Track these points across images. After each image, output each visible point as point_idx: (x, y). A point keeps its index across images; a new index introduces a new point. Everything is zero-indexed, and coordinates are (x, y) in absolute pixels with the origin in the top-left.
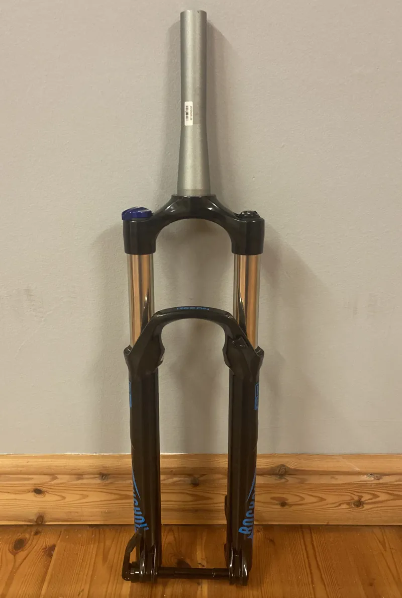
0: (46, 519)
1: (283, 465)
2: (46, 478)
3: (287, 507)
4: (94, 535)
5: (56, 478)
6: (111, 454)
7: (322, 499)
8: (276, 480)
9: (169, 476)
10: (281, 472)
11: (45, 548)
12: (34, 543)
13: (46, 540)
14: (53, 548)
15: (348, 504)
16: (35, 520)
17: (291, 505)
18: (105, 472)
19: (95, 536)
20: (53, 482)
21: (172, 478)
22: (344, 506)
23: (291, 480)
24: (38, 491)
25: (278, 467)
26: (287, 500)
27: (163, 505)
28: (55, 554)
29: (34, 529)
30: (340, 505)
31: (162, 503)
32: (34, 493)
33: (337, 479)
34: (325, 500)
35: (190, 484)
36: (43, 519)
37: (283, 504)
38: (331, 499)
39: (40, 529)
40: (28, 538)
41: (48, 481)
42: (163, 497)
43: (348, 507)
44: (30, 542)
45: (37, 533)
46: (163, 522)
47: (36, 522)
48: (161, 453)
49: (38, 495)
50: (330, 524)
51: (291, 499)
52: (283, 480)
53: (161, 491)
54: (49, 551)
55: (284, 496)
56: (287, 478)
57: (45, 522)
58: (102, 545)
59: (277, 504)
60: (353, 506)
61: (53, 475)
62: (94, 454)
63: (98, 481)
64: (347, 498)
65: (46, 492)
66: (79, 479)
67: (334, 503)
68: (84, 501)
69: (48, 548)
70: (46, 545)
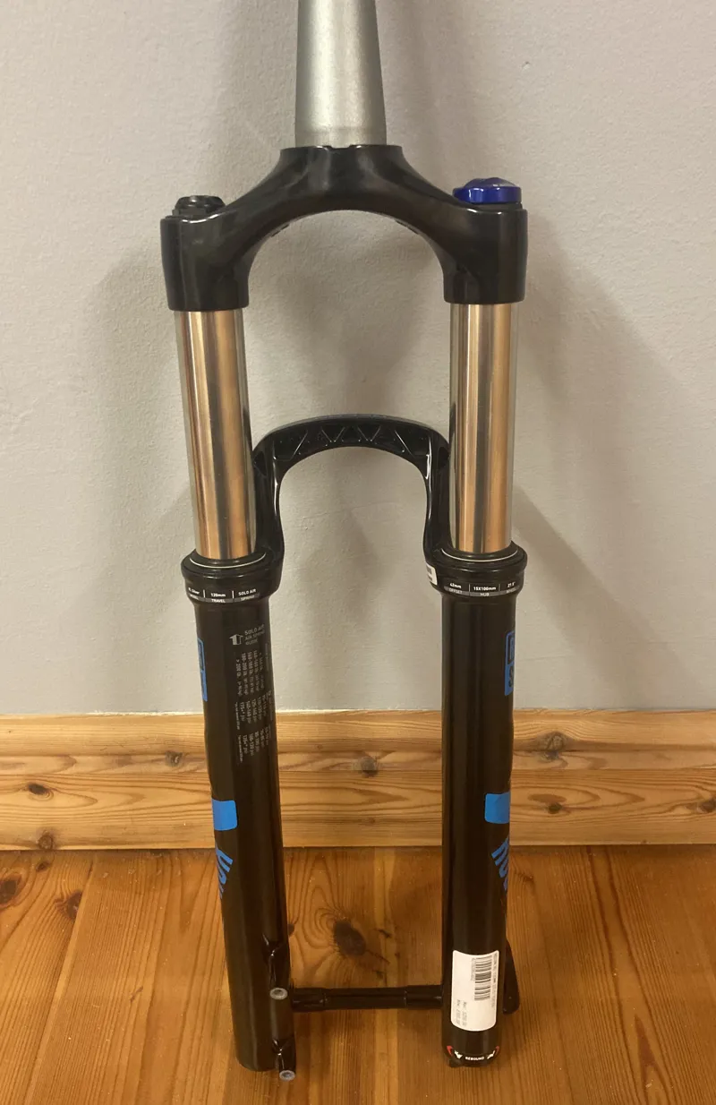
0: (57, 840)
1: (559, 734)
2: (52, 764)
3: (561, 813)
4: (160, 871)
5: (73, 763)
6: (190, 713)
7: (637, 799)
8: (541, 762)
10: (554, 746)
11: (57, 901)
12: (36, 889)
13: (59, 883)
14: (75, 899)
15: (690, 806)
16: (37, 842)
17: (568, 810)
18: (177, 750)
19: (163, 872)
20: (66, 772)
21: (319, 759)
22: (682, 811)
23: (574, 763)
24: (37, 789)
25: (547, 736)
26: (563, 800)
27: (285, 812)
28: (81, 910)
29: (37, 859)
30: (672, 808)
31: (282, 808)
32: (28, 793)
33: (669, 759)
34: (643, 799)
35: (360, 772)
36: (52, 840)
37: (555, 808)
38: (653, 797)
39: (49, 858)
40: (24, 877)
41: (56, 767)
42: (285, 797)
43: (687, 811)
44: (28, 885)
45: (42, 867)
46: (287, 841)
47: (39, 845)
48: (278, 711)
49: (36, 796)
50: (648, 843)
51: (571, 799)
52: (556, 764)
53: (281, 784)
54: (69, 906)
55: (559, 793)
56: (564, 758)
57: (56, 846)
58: (177, 891)
59: (539, 809)
60: (698, 810)
61: (67, 758)
62: (154, 714)
63: (164, 768)
64: (691, 796)
65: (56, 790)
66: (121, 764)
67: (659, 806)
68: (137, 805)
69: (65, 900)
70: (62, 893)
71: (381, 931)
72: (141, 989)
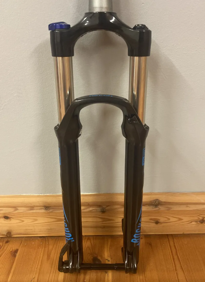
0: (12, 233)
1: (157, 200)
2: (11, 210)
3: (159, 224)
4: (42, 243)
5: (17, 209)
6: (51, 194)
7: (180, 219)
8: (153, 208)
9: (87, 207)
10: (156, 204)
11: (11, 252)
12: (5, 248)
13: (12, 246)
14: (16, 251)
15: (196, 221)
16: (6, 234)
17: (162, 223)
18: (48, 205)
19: (43, 243)
20: (15, 212)
21: (88, 208)
22: (194, 223)
23: (162, 208)
24: (6, 218)
25: (154, 200)
26: (160, 220)
27: (83, 224)
28: (17, 255)
29: (6, 240)
30: (191, 222)
31: (82, 223)
32: (3, 219)
33: (190, 207)
34: (182, 219)
35: (100, 212)
36: (10, 234)
37: (157, 222)
38: (186, 219)
39: (9, 239)
40: (1, 245)
41: (12, 211)
42: (83, 220)
43: (196, 223)
44: (2, 247)
45: (7, 242)
46: (83, 234)
47: (7, 235)
48: (81, 193)
49: (6, 220)
50: (185, 233)
51: (162, 219)
52: (157, 209)
53: (82, 216)
55: (158, 218)
56: (159, 207)
57: (12, 235)
58: (47, 248)
59: (153, 223)
60: (199, 223)
61: (15, 208)
62: (41, 195)
63: (43, 211)
64: (197, 218)
65: (11, 218)
66: (31, 210)
67: (187, 222)
68: (36, 222)
69: (13, 252)
70: (12, 250)
71: (107, 259)
72: (34, 278)
